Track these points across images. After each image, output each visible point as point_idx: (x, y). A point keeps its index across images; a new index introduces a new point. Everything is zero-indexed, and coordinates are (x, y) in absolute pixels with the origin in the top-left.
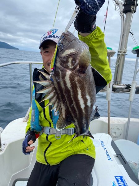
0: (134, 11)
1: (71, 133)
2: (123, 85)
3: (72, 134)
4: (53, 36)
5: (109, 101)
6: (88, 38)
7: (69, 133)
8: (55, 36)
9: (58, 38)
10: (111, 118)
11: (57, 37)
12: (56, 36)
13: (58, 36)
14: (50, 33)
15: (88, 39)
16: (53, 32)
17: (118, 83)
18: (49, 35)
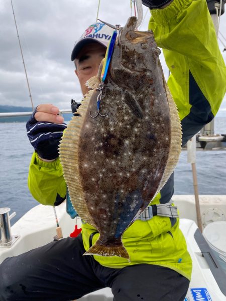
0: (220, 11)
1: (147, 216)
2: (218, 135)
3: (149, 217)
4: (95, 34)
5: (192, 164)
6: (173, 7)
7: (144, 216)
8: (99, 34)
9: (106, 38)
10: (200, 196)
11: (104, 37)
12: (103, 35)
13: (105, 35)
14: (89, 30)
15: (172, 10)
16: (96, 28)
17: (208, 132)
18: (88, 35)
